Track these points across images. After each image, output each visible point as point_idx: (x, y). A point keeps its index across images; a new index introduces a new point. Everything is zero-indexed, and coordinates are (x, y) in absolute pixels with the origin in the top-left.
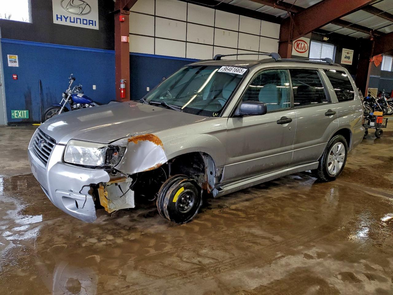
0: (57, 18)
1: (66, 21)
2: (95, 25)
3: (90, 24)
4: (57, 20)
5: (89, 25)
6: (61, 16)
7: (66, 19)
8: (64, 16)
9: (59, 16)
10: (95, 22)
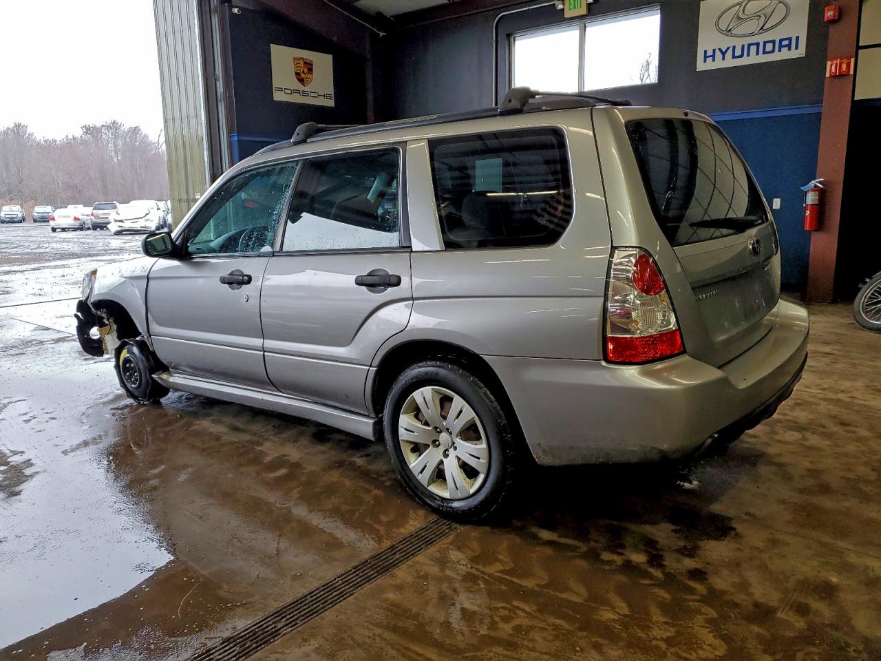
0: (706, 57)
1: (723, 59)
2: (797, 48)
3: (782, 49)
4: (705, 61)
5: (780, 51)
6: (714, 50)
7: (724, 54)
8: (720, 49)
9: (710, 53)
10: (797, 38)
